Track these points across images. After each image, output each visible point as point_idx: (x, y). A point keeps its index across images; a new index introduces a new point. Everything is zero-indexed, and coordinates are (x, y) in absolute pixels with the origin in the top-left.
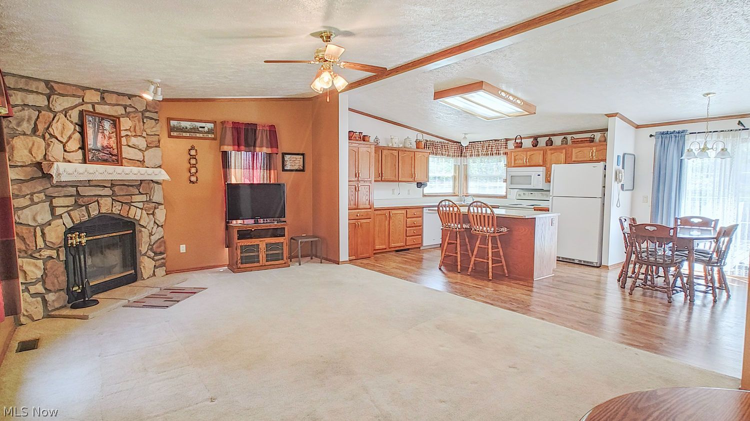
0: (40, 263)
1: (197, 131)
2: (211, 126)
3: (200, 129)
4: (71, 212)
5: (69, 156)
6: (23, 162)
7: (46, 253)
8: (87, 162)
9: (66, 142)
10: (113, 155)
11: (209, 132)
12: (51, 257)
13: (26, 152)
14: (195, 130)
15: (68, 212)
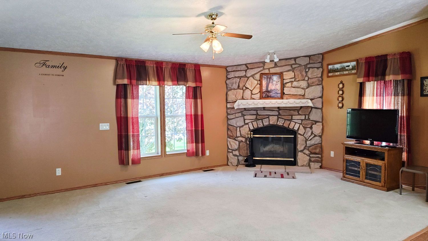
0: (237, 143)
1: (344, 70)
2: (354, 63)
3: (347, 68)
4: (253, 122)
5: (253, 96)
6: (232, 100)
7: (240, 139)
8: (262, 99)
9: (253, 90)
10: (277, 94)
11: (353, 68)
12: (242, 141)
13: (234, 96)
14: (343, 69)
15: (252, 122)
